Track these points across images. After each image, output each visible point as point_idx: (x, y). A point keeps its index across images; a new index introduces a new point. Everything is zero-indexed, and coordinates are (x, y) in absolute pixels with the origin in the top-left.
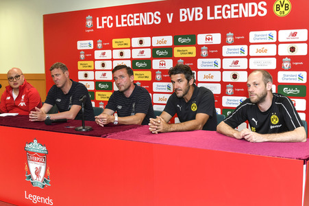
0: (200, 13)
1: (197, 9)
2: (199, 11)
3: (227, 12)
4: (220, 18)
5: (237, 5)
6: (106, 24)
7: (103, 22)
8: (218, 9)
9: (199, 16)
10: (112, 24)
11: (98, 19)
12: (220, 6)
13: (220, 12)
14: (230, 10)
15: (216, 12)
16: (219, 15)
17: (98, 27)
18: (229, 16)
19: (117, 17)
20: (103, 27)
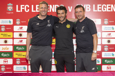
0: (89, 8)
1: (87, 5)
2: (88, 6)
3: (104, 8)
4: (101, 11)
5: (110, 5)
6: (23, 10)
7: (22, 8)
8: (100, 6)
9: (88, 9)
10: (28, 10)
11: (17, 6)
12: (101, 5)
13: (101, 8)
14: (106, 7)
15: (98, 8)
16: (100, 9)
17: (17, 11)
18: (105, 10)
19: (32, 6)
20: (21, 11)
